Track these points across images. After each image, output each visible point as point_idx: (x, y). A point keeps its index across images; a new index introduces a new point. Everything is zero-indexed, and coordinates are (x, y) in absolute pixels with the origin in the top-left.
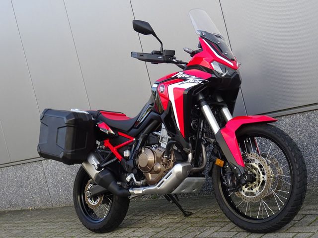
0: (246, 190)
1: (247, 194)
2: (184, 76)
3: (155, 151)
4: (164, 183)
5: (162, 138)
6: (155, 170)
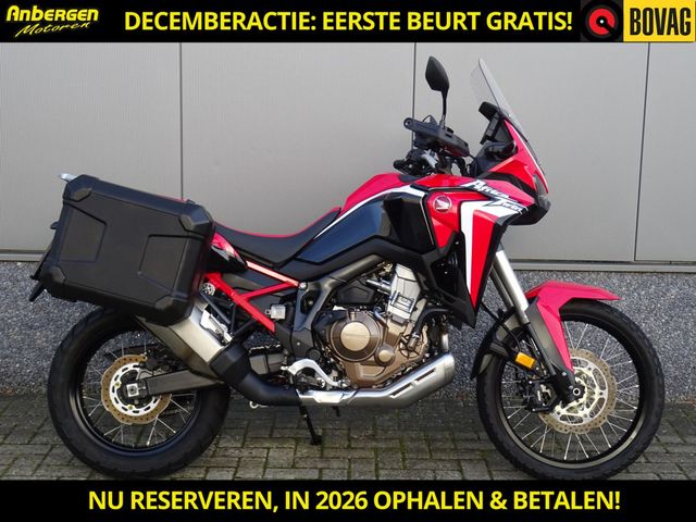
0: (564, 412)
1: (564, 418)
2: (488, 189)
3: (384, 321)
4: (411, 388)
5: (398, 296)
6: (382, 359)
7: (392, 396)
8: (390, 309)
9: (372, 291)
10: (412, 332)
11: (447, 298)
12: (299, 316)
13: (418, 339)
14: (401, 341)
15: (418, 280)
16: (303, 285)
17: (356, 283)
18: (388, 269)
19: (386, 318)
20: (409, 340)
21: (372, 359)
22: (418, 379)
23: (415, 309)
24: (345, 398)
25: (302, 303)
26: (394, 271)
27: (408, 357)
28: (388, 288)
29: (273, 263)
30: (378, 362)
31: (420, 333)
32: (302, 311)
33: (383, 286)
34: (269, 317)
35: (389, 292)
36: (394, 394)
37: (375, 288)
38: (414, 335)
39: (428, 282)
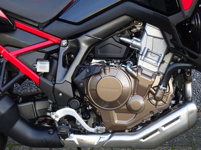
3: (135, 74)
4: (158, 133)
5: (148, 52)
6: (133, 108)
7: (142, 140)
8: (140, 63)
9: (124, 47)
10: (160, 84)
11: (191, 55)
12: (61, 69)
13: (164, 90)
14: (150, 92)
15: (165, 38)
16: (64, 42)
17: (111, 40)
18: (139, 27)
19: (137, 71)
20: (157, 91)
21: (125, 107)
22: (165, 126)
23: (163, 62)
24: (102, 140)
25: (64, 57)
26: (143, 30)
27: (156, 105)
28: (138, 44)
29: (39, 24)
30: (130, 110)
31: (167, 85)
32: (64, 65)
33: (134, 43)
34: (35, 71)
35: (140, 48)
36: (144, 138)
37: (127, 44)
38: (161, 87)
39: (173, 40)
